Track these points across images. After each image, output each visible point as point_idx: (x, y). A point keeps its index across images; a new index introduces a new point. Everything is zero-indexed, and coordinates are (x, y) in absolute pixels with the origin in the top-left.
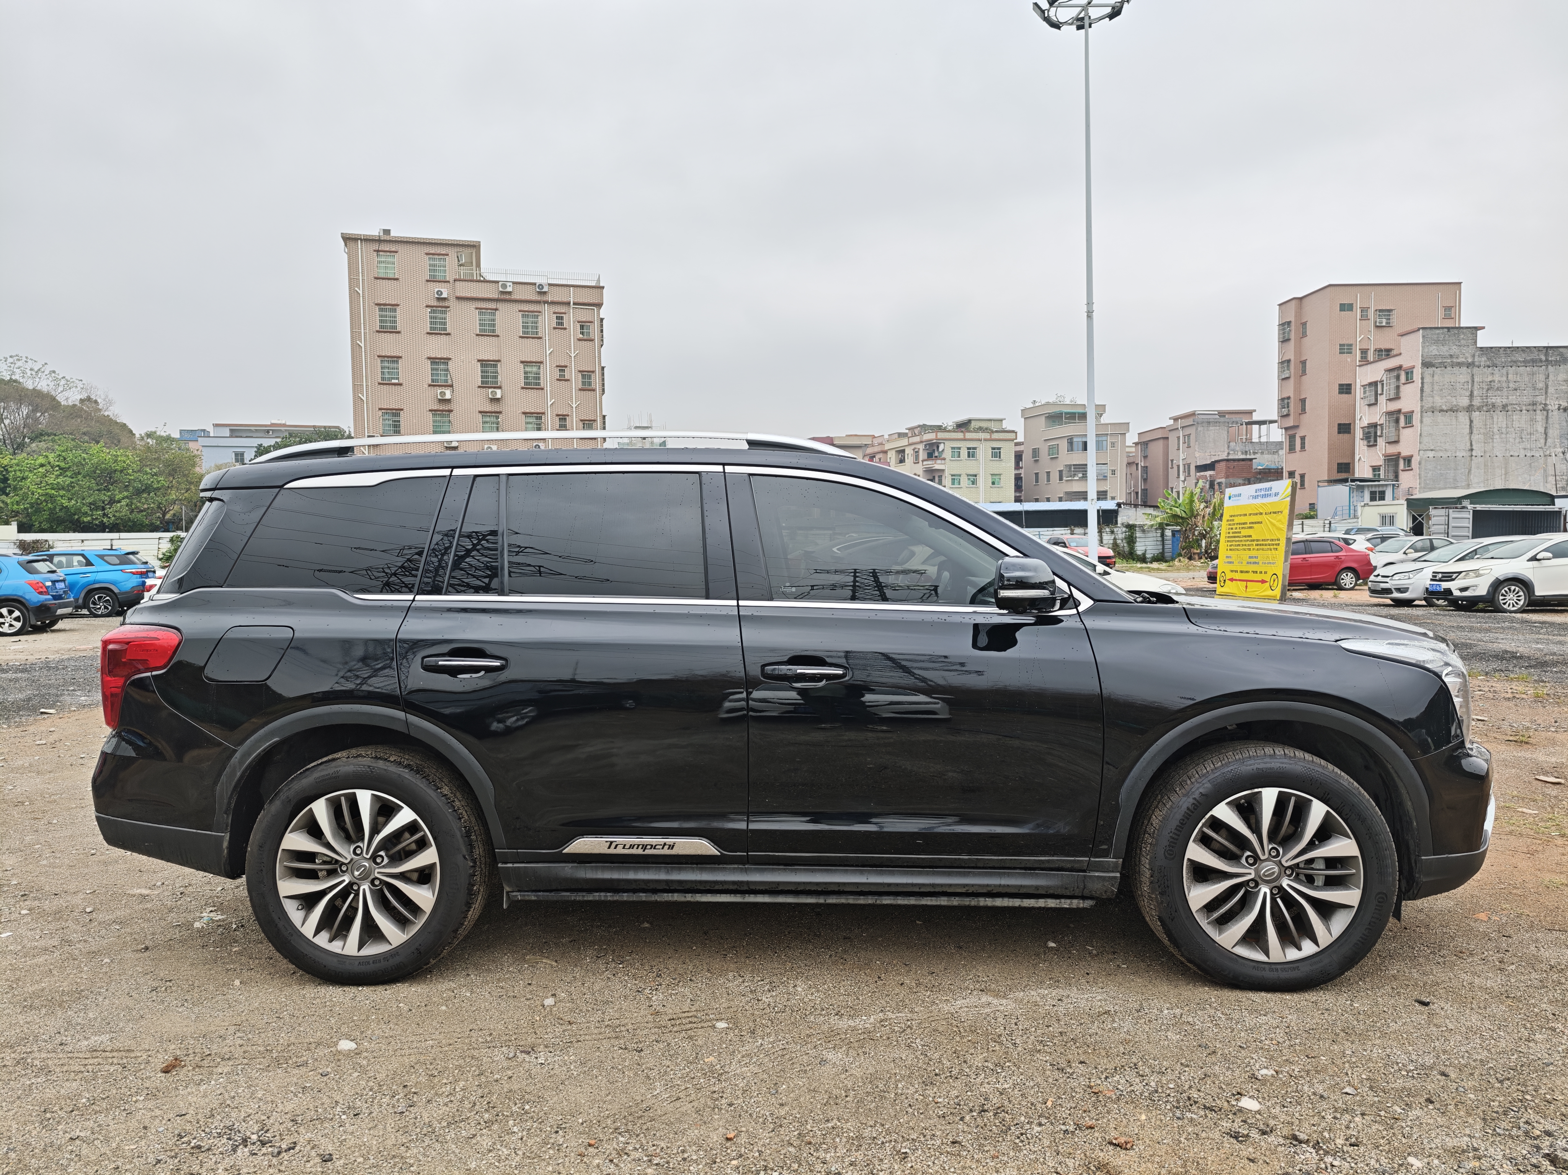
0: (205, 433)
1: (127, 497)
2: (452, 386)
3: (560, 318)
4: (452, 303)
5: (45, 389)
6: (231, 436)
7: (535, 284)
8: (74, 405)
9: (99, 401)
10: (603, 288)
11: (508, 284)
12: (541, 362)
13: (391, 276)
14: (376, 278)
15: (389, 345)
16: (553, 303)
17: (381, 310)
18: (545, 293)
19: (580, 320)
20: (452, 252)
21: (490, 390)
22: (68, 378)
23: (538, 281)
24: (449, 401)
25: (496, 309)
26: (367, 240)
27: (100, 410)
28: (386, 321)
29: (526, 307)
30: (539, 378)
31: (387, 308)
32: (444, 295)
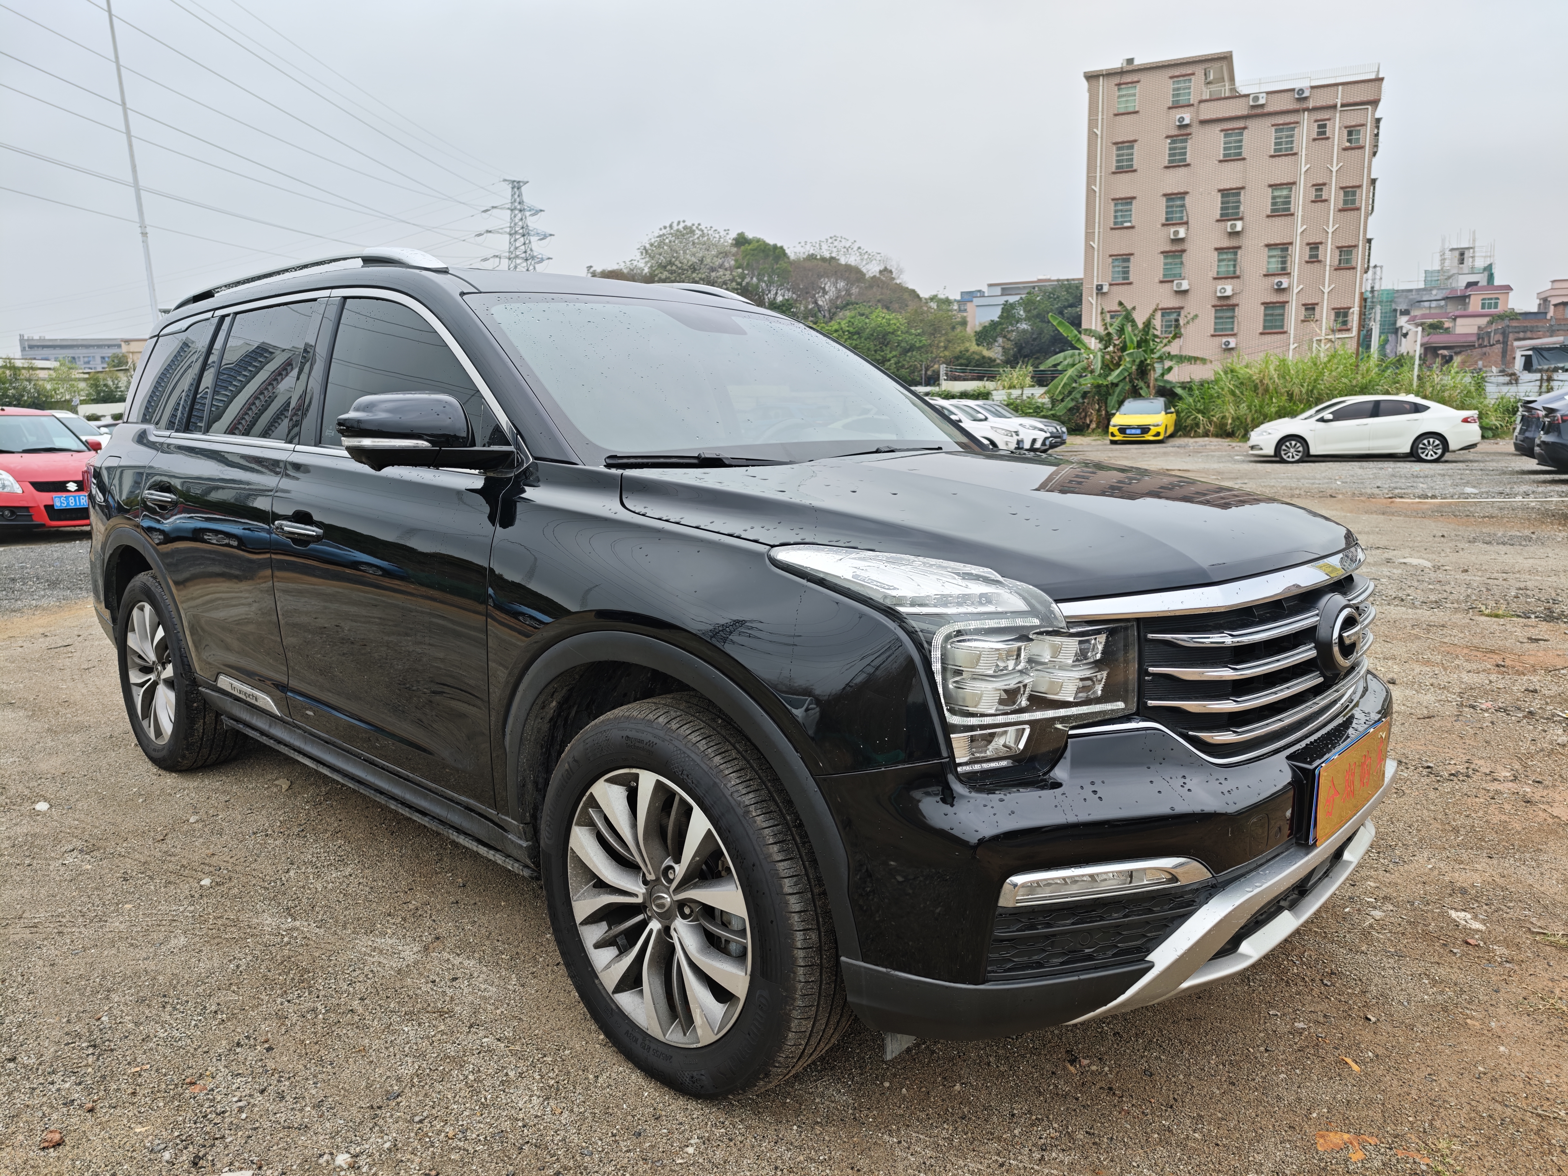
0: (981, 292)
1: (895, 356)
2: (1187, 223)
3: (1322, 127)
4: (1195, 130)
5: (853, 264)
6: (1002, 295)
7: (1293, 90)
8: (875, 276)
9: (893, 270)
10: (1382, 79)
11: (1261, 95)
12: (1294, 183)
13: (1131, 110)
14: (1116, 115)
15: (1124, 186)
16: (1315, 109)
17: (1118, 149)
18: (1306, 98)
19: (1349, 124)
20: (1199, 70)
21: (1229, 223)
22: (869, 252)
23: (1297, 85)
24: (1182, 240)
25: (1245, 128)
26: (1109, 74)
27: (894, 279)
28: (1122, 161)
29: (1280, 120)
30: (1289, 203)
31: (1125, 146)
32: (1187, 121)
